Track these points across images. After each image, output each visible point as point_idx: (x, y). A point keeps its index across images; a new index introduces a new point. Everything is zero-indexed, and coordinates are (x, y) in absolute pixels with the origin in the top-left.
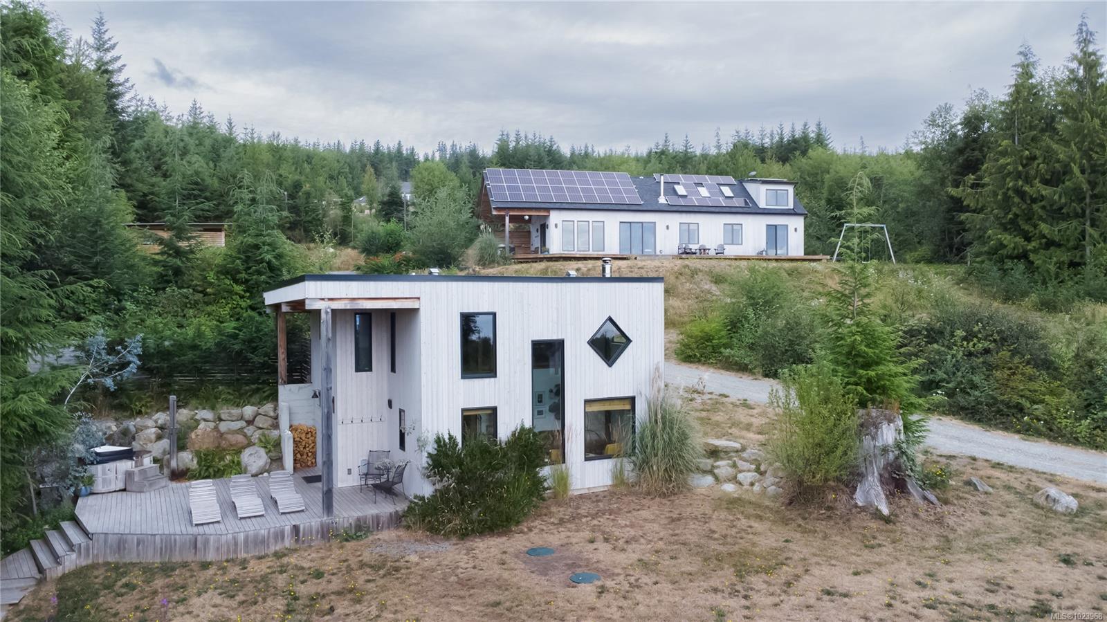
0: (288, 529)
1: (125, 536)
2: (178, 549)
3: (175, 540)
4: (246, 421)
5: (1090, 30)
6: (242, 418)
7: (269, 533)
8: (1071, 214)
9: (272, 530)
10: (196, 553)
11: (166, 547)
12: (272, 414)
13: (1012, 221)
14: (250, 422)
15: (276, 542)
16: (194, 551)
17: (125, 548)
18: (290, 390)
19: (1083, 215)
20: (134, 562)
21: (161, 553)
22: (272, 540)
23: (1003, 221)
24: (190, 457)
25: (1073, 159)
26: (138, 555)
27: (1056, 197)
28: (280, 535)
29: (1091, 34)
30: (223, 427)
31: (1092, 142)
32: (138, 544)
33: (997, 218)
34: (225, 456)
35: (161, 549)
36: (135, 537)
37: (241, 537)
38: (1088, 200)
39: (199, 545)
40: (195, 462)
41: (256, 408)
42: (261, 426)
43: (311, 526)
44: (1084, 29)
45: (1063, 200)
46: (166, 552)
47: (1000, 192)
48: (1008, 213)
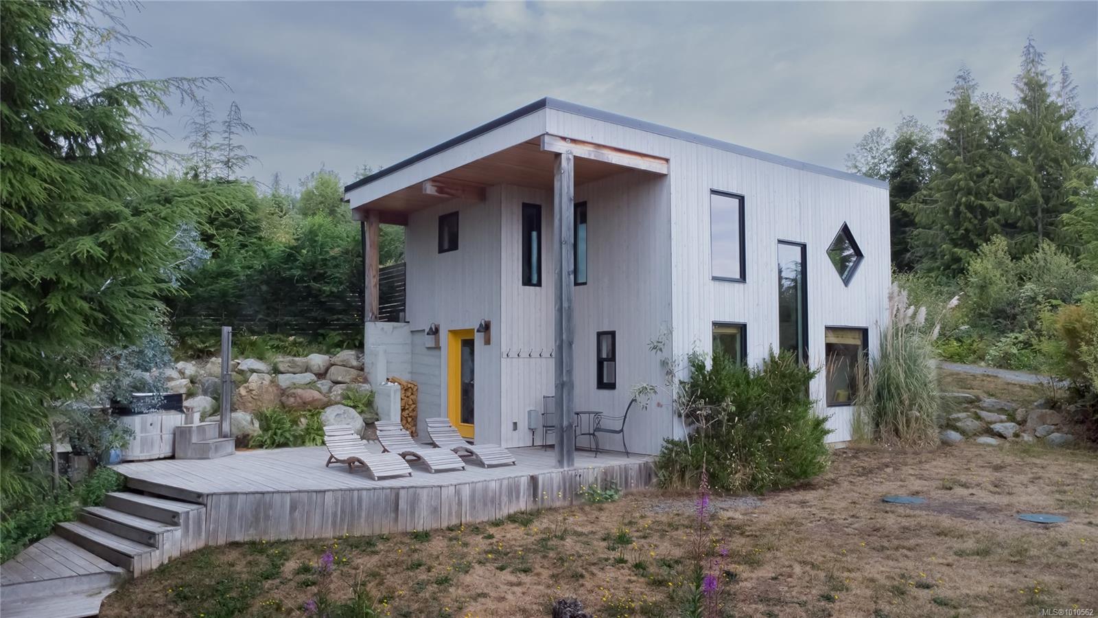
0: (524, 481)
1: (267, 497)
2: (363, 514)
3: (360, 499)
4: (316, 374)
5: (1038, 50)
6: (307, 369)
7: (501, 485)
8: (1026, 228)
9: (505, 482)
10: (396, 519)
11: (343, 511)
12: (355, 363)
13: (965, 237)
14: (321, 375)
15: (510, 501)
16: (393, 515)
17: (267, 518)
18: (383, 329)
19: (1036, 229)
20: (284, 538)
21: (334, 523)
22: (505, 499)
23: (954, 237)
24: (249, 418)
25: (1028, 173)
26: (293, 529)
27: (1013, 210)
28: (513, 491)
29: (1040, 55)
30: (284, 380)
31: (1046, 157)
32: (293, 508)
33: (948, 233)
34: (298, 418)
35: (335, 515)
36: (288, 498)
37: (466, 492)
38: (1040, 214)
39: (403, 505)
40: (257, 424)
41: (326, 357)
42: (340, 379)
43: (551, 479)
44: (1031, 50)
45: (1019, 214)
46: (342, 520)
47: (951, 208)
48: (958, 229)
